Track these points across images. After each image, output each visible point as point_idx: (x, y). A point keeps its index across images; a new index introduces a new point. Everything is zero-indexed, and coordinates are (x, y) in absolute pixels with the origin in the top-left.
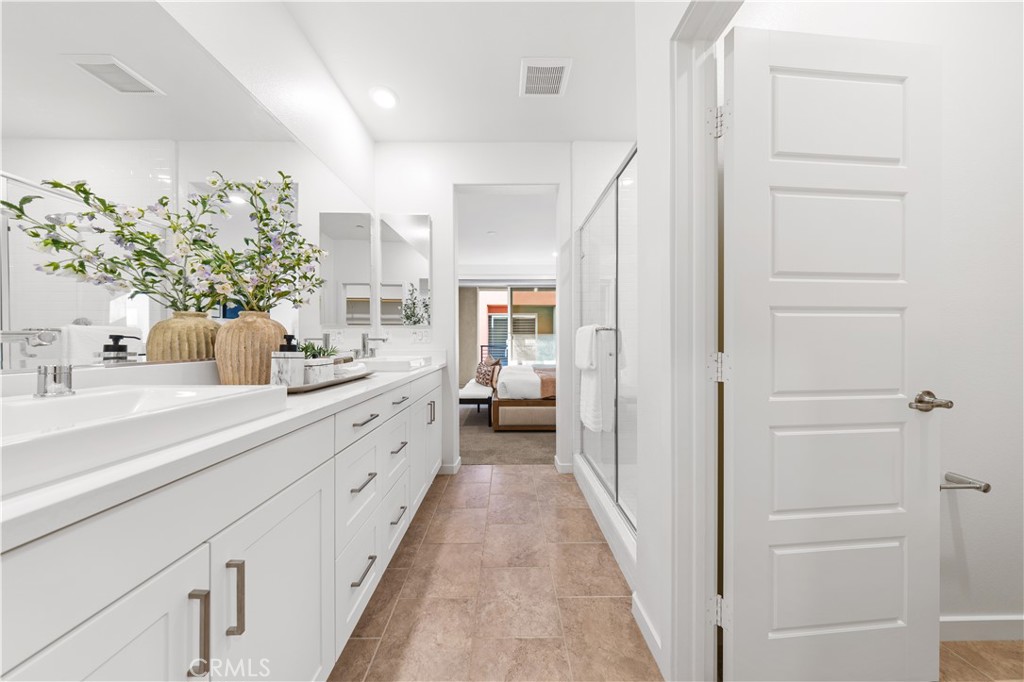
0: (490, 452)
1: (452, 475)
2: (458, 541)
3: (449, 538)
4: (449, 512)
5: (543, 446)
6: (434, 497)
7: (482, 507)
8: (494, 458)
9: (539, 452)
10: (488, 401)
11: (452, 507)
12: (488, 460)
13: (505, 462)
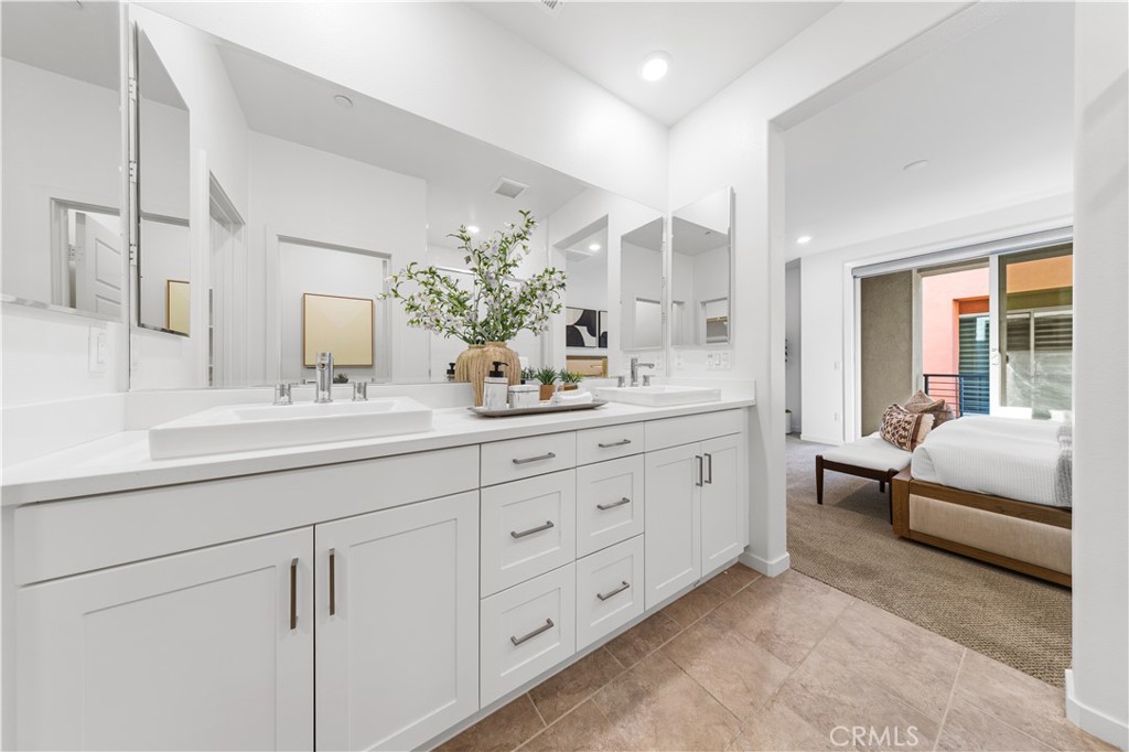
0: (865, 572)
1: (764, 576)
2: (707, 684)
3: (700, 669)
4: (723, 632)
5: (1039, 623)
6: (717, 594)
7: (786, 659)
8: (866, 585)
9: (1015, 632)
10: (885, 477)
11: (732, 625)
12: (849, 584)
13: (889, 607)
